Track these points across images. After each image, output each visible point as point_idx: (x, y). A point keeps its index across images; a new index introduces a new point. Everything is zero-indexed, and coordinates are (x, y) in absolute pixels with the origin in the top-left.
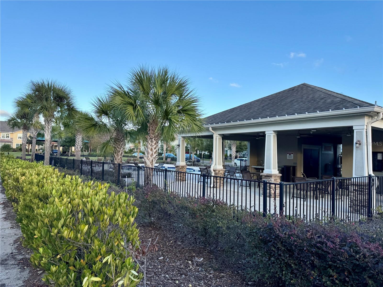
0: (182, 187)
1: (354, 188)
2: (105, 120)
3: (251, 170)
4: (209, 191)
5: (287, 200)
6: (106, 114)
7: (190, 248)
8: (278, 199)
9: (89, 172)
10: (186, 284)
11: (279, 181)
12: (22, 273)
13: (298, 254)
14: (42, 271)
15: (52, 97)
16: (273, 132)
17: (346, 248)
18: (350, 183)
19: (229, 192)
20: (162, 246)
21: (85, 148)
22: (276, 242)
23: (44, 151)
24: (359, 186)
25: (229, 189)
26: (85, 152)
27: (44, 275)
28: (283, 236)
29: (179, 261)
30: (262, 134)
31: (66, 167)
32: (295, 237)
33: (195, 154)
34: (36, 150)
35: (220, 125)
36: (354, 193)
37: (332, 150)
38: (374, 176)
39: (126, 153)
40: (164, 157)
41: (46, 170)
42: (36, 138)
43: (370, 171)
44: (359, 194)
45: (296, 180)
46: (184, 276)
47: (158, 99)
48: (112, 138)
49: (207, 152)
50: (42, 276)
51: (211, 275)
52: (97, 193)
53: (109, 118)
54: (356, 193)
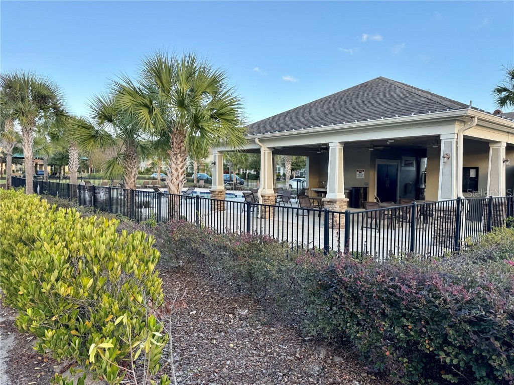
0: (219, 219)
1: (439, 215)
2: (109, 128)
3: (310, 194)
4: (255, 223)
5: (354, 231)
6: (111, 120)
7: (231, 297)
8: (343, 231)
9: (91, 201)
10: (226, 344)
11: (345, 208)
12: (5, 341)
13: (366, 302)
14: (33, 337)
15: (30, 96)
16: (339, 144)
17: (425, 293)
18: (434, 208)
19: (281, 224)
20: (194, 297)
21: (84, 167)
22: (338, 287)
23: (25, 172)
24: (445, 212)
25: (281, 219)
26: (84, 173)
27: (35, 342)
28: (347, 280)
29: (216, 315)
30: (325, 147)
31: (58, 195)
32: (363, 281)
33: (237, 174)
34: (13, 171)
35: (269, 135)
36: (439, 221)
37: (414, 166)
38: (464, 199)
39: (141, 173)
40: (195, 179)
41: (29, 201)
42: (11, 155)
43: (460, 192)
44: (444, 221)
45: (367, 206)
46: (223, 334)
47: (184, 100)
48: (121, 154)
49: (253, 170)
50: (33, 343)
51: (258, 331)
52: (103, 232)
53: (114, 125)
54: (442, 220)
